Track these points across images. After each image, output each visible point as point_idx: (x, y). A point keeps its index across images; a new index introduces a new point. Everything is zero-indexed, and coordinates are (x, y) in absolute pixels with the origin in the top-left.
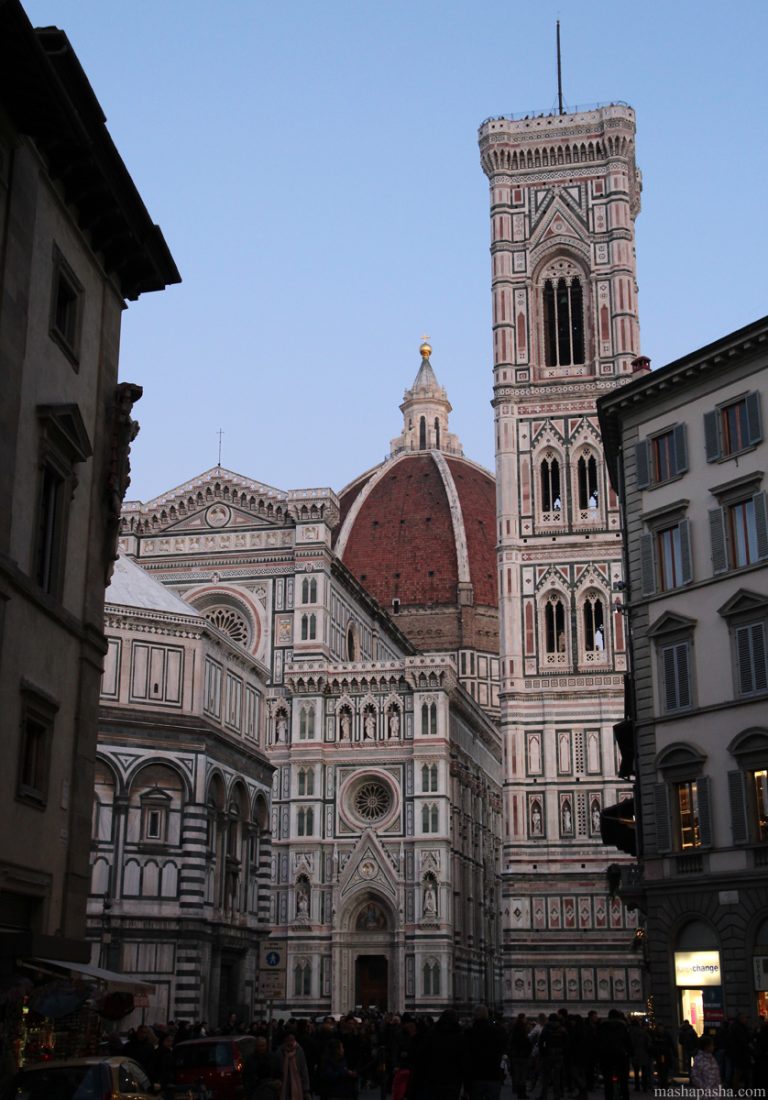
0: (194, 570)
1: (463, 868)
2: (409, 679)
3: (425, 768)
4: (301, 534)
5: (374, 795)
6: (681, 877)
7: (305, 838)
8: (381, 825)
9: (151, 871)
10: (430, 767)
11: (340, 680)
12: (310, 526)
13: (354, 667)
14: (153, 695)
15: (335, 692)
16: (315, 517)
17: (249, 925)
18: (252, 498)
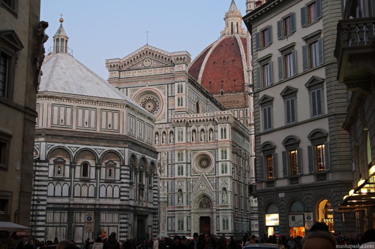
0: (139, 82)
1: (239, 186)
2: (216, 119)
3: (222, 151)
4: (176, 68)
5: (205, 161)
6: (268, 188)
7: (180, 176)
8: (208, 171)
9: (110, 189)
10: (224, 150)
11: (192, 120)
12: (180, 65)
13: (200, 115)
14: (109, 128)
15: (190, 125)
16: (182, 62)
17: (149, 207)
18: (159, 56)
